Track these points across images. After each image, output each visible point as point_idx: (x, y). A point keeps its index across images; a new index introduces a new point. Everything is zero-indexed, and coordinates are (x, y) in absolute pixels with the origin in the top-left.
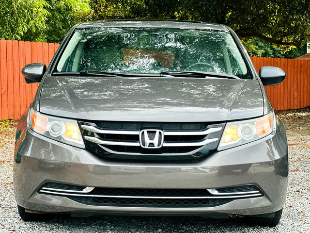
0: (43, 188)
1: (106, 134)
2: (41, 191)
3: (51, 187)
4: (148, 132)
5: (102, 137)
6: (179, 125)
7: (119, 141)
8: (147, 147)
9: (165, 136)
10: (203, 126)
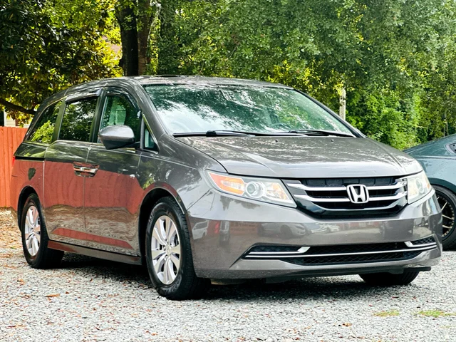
0: (251, 253)
2: (247, 256)
4: (354, 187)
8: (356, 202)
9: (369, 191)
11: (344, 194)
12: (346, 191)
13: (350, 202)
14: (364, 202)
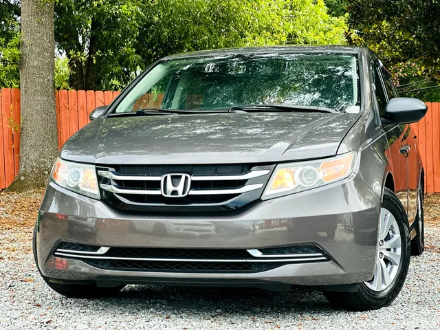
0: (58, 250)
1: (124, 181)
2: (56, 253)
3: (65, 249)
4: (172, 177)
5: (120, 184)
6: (214, 168)
7: (138, 189)
8: (169, 195)
9: (192, 182)
10: (245, 169)
11: (155, 185)
12: (159, 182)
13: (161, 195)
14: (180, 195)
